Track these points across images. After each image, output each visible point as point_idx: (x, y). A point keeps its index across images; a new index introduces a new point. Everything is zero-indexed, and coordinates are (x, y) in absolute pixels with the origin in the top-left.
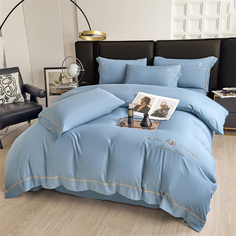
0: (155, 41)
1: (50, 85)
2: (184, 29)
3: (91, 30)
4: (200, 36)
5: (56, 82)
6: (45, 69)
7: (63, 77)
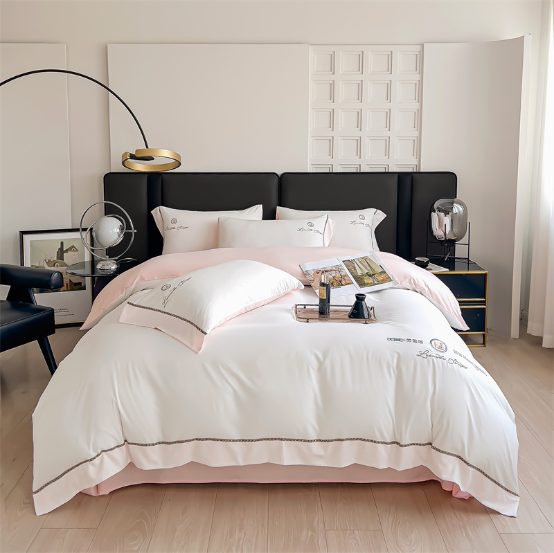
0: (279, 173)
2: (331, 153)
3: (147, 147)
4: (358, 167)
5: (49, 263)
6: (23, 233)
7: (67, 251)
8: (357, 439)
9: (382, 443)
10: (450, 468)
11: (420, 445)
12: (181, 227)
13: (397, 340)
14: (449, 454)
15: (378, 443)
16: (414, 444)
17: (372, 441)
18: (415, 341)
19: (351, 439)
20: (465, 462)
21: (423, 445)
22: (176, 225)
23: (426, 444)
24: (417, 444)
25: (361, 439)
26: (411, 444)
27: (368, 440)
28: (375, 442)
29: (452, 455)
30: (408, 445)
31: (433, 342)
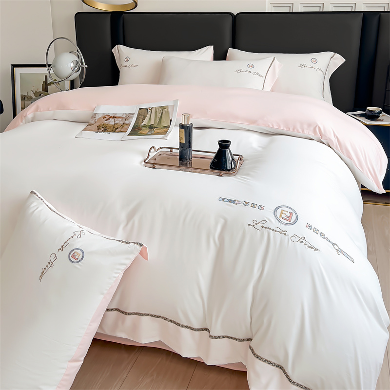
1: (23, 98)
5: (36, 93)
7: (50, 84)
8: (159, 317)
9: (188, 327)
10: (264, 380)
11: (236, 339)
12: (132, 65)
13: (230, 201)
14: (266, 361)
15: (183, 326)
16: (228, 337)
17: (175, 323)
18: (253, 206)
19: (151, 315)
20: (287, 376)
21: (240, 340)
22: (128, 63)
23: (244, 340)
24: (232, 338)
25: (163, 318)
26: (224, 337)
27: (171, 321)
28: (179, 325)
29: (270, 363)
30: (219, 337)
31: (279, 210)
